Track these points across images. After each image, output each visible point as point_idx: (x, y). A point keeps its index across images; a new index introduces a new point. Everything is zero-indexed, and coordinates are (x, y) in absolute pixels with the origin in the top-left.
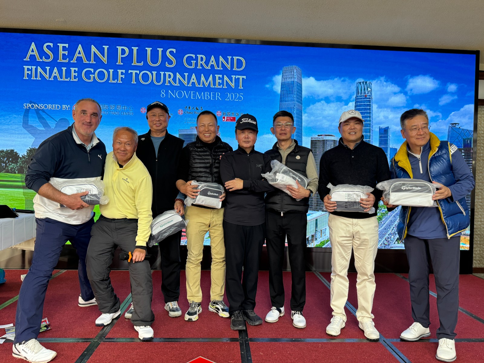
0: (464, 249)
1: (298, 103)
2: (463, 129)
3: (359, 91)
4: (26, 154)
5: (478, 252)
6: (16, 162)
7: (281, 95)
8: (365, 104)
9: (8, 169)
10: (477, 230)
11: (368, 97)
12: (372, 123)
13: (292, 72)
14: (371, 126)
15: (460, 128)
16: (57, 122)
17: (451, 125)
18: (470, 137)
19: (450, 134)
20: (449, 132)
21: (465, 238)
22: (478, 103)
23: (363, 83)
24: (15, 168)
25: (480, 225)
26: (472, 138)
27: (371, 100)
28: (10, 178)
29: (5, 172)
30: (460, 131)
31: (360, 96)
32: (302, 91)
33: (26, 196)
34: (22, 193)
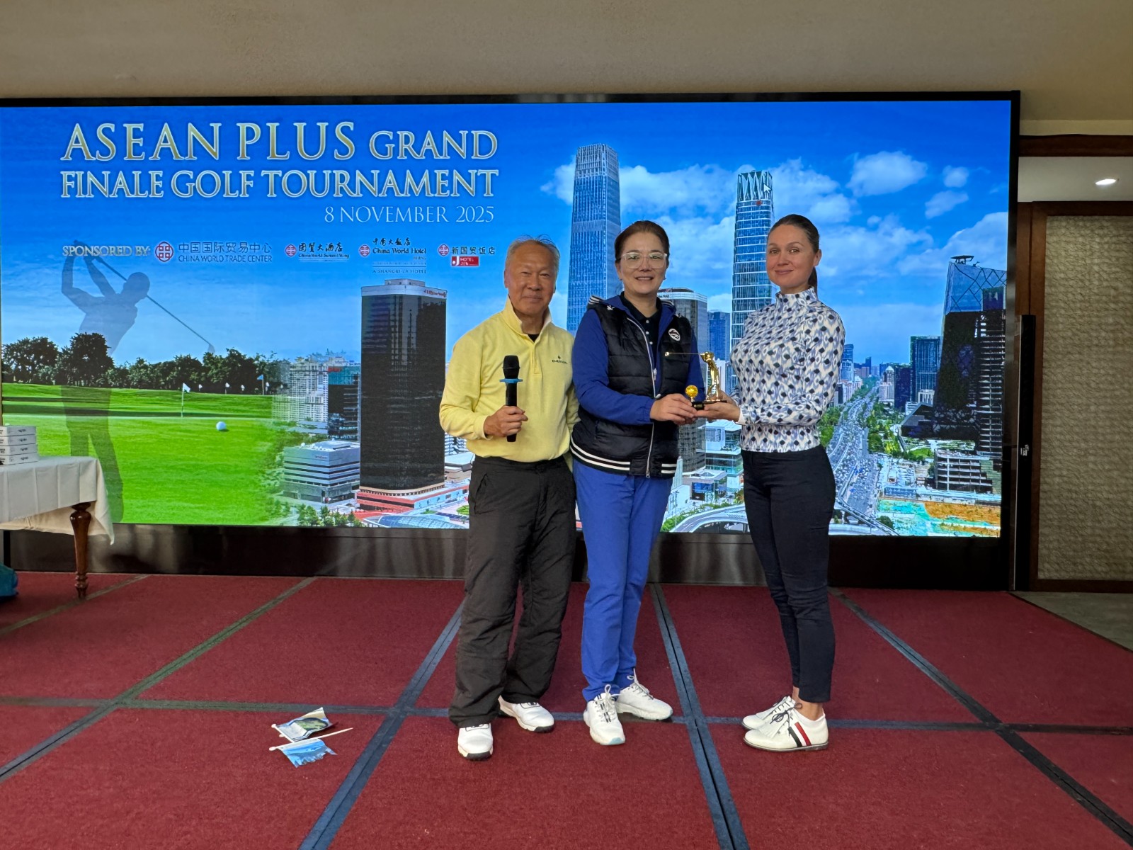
0: (988, 536)
1: (610, 223)
2: (982, 269)
3: (745, 192)
6: (52, 363)
7: (575, 206)
8: (757, 221)
9: (37, 377)
11: (763, 205)
13: (598, 158)
17: (955, 260)
18: (998, 286)
19: (952, 279)
20: (949, 275)
21: (990, 510)
22: (1020, 211)
24: (51, 373)
26: (1005, 287)
27: (770, 211)
29: (31, 383)
30: (976, 272)
31: (746, 204)
32: (619, 198)
33: (71, 429)
34: (65, 423)
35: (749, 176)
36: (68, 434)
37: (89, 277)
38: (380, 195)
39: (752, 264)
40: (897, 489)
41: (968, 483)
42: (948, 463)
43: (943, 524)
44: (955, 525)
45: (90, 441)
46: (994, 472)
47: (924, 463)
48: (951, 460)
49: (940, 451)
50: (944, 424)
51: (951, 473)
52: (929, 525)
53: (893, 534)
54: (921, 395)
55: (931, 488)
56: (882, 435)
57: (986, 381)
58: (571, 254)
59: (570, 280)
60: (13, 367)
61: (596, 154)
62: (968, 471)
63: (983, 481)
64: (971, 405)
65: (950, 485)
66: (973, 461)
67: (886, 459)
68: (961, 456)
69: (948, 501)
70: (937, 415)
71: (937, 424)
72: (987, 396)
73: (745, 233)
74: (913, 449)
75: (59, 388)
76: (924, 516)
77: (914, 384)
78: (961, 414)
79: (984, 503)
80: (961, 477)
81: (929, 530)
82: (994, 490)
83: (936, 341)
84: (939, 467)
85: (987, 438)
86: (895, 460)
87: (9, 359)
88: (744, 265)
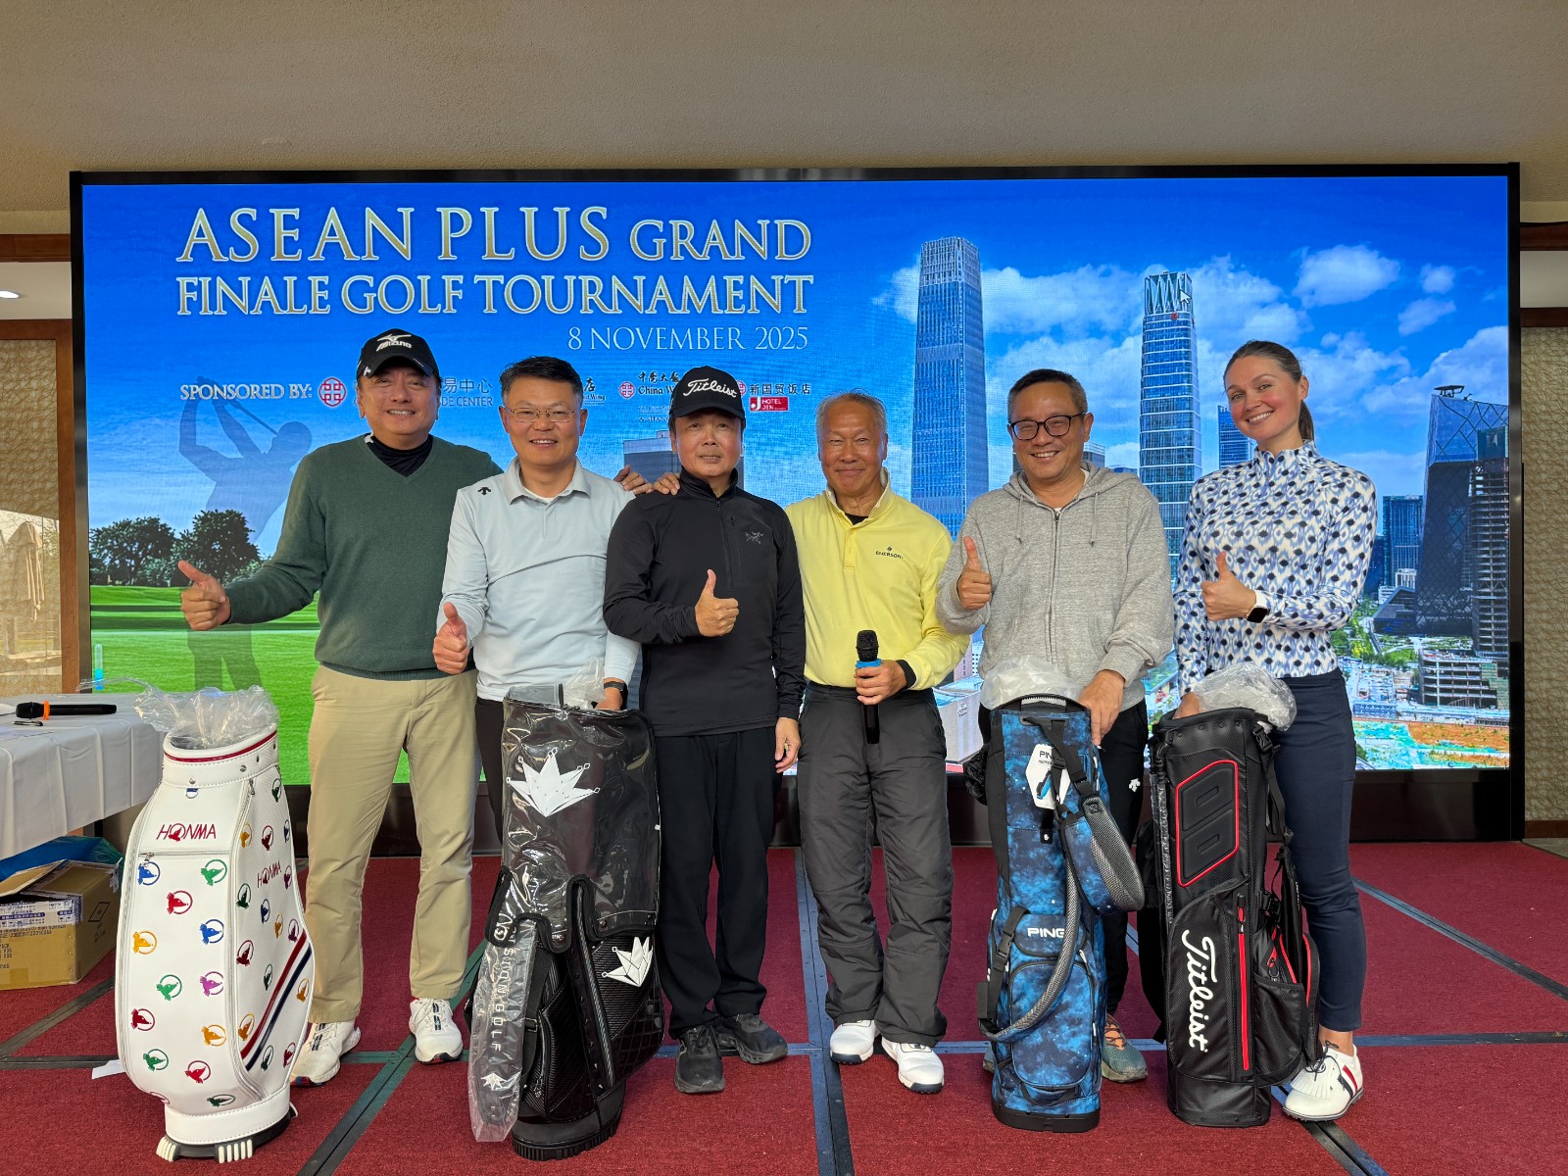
0: (1492, 767)
1: (970, 347)
2: (1476, 403)
3: (1155, 302)
4: (192, 531)
5: (1545, 773)
6: (167, 555)
7: (920, 325)
8: (1172, 342)
9: (144, 575)
10: (1539, 707)
11: (1180, 319)
12: (1198, 397)
13: (952, 257)
14: (1194, 404)
15: (1466, 399)
16: (275, 433)
17: (1440, 391)
18: (1497, 426)
19: (1437, 419)
20: (1433, 412)
21: (1495, 731)
22: (1522, 320)
23: (1165, 277)
24: (164, 570)
25: (1547, 691)
26: (1506, 428)
27: (1191, 328)
28: (152, 600)
29: (135, 584)
30: (1468, 407)
31: (1158, 318)
32: (981, 312)
33: (196, 651)
34: (186, 642)
35: (1160, 279)
36: (193, 656)
37: (220, 429)
38: (646, 312)
39: (1167, 400)
40: (1370, 706)
41: (1465, 696)
42: (1437, 669)
43: (1432, 753)
44: (1448, 752)
45: (224, 667)
46: (1501, 679)
47: (1405, 669)
48: (1442, 664)
49: (1426, 652)
50: (1429, 615)
51: (1443, 682)
52: (1413, 753)
53: (1366, 769)
54: (1399, 576)
55: (1416, 704)
56: (1348, 632)
57: (1485, 556)
58: (916, 392)
59: (914, 428)
60: (107, 561)
61: (951, 253)
62: (1464, 678)
63: (1485, 692)
64: (1465, 589)
65: (1441, 698)
66: (1471, 664)
67: (1354, 664)
68: (1454, 658)
69: (1438, 719)
70: (1421, 604)
71: (1421, 615)
72: (1488, 575)
73: (1156, 358)
74: (1390, 651)
75: (176, 590)
76: (1408, 742)
77: (1389, 560)
78: (1453, 601)
79: (1487, 722)
80: (1455, 687)
81: (1414, 761)
82: (1500, 703)
83: (1418, 502)
84: (1426, 674)
85: (1489, 633)
86: (1366, 667)
87: (102, 550)
88: (1155, 402)
